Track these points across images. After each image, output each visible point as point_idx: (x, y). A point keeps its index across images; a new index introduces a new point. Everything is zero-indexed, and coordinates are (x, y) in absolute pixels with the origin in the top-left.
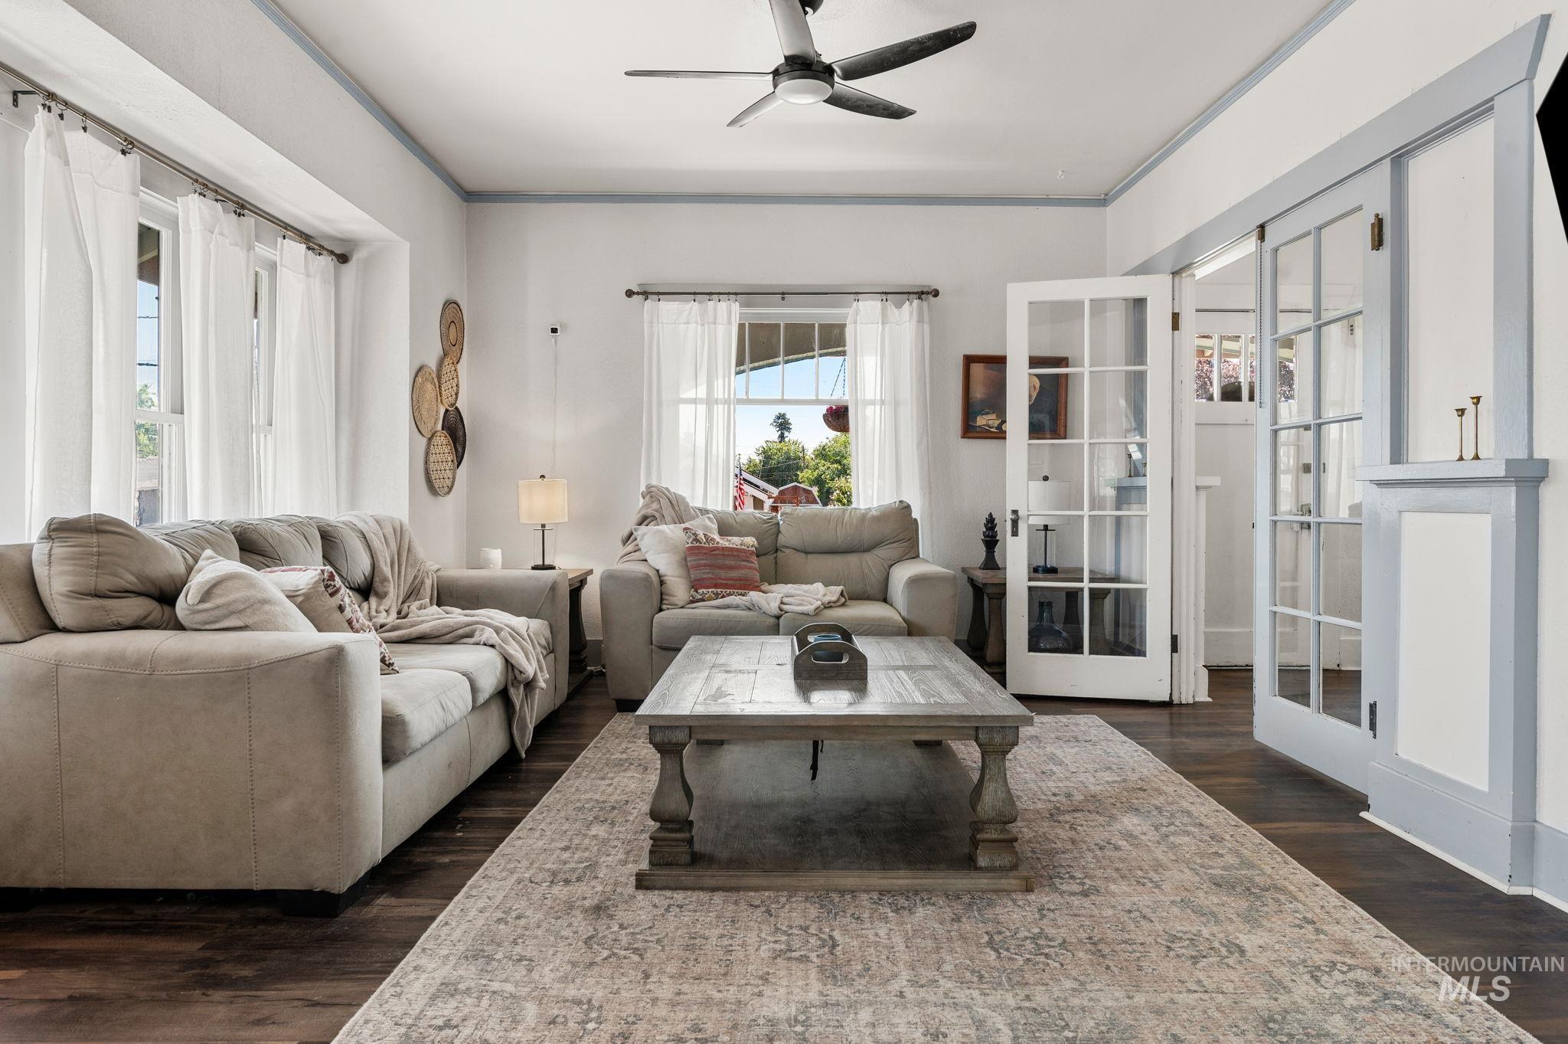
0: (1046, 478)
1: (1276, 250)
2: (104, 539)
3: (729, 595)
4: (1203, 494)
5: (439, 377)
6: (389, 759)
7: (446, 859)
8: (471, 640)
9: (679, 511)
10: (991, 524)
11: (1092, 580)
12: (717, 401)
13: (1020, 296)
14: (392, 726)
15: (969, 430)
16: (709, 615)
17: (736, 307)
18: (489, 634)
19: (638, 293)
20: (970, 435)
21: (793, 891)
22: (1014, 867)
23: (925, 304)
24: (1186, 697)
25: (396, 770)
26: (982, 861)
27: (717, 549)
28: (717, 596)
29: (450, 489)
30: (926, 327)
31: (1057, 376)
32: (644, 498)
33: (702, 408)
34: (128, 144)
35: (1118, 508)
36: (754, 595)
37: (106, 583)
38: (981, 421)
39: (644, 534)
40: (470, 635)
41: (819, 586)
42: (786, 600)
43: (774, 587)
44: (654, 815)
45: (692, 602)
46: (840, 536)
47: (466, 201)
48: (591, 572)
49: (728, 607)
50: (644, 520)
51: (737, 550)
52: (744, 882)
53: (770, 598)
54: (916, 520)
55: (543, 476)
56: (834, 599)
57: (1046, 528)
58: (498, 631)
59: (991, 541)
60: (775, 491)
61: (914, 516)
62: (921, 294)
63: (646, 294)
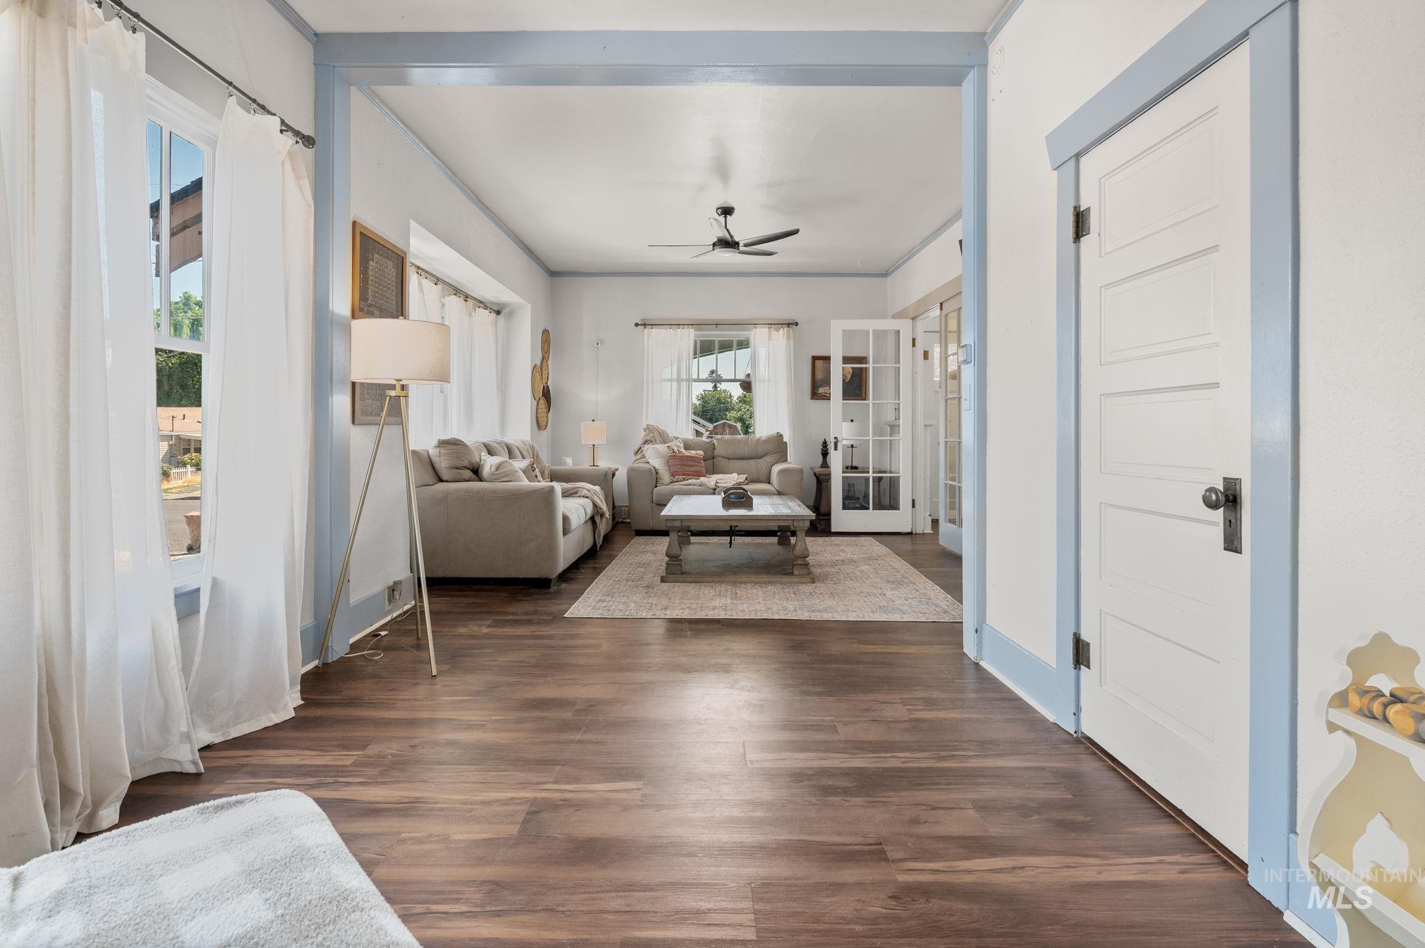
0: (852, 421)
1: (947, 315)
2: (458, 447)
3: (690, 479)
4: (929, 429)
5: (541, 370)
6: (565, 533)
7: (582, 577)
8: (577, 495)
9: (664, 438)
10: (825, 444)
11: (874, 472)
12: (682, 380)
13: (838, 327)
14: (566, 519)
15: (815, 395)
16: (681, 488)
17: (692, 331)
18: (585, 492)
19: (641, 325)
20: (815, 397)
21: (722, 582)
22: (809, 574)
23: (791, 329)
24: (919, 530)
25: (568, 536)
26: (796, 572)
27: (684, 456)
28: (684, 480)
29: (546, 426)
30: (792, 341)
31: (861, 368)
32: (645, 431)
33: (675, 384)
34: (437, 281)
35: (891, 436)
36: (702, 479)
37: (460, 464)
38: (821, 390)
39: (647, 449)
40: (576, 493)
41: (735, 475)
42: (718, 481)
43: (712, 476)
44: (667, 555)
45: (672, 483)
46: (745, 451)
47: (550, 276)
48: (617, 469)
49: (690, 485)
50: (646, 442)
51: (694, 457)
52: (703, 579)
53: (711, 480)
54: (786, 442)
55: (593, 420)
56: (743, 481)
57: (852, 446)
58: (589, 491)
59: (825, 454)
60: (711, 426)
61: (784, 440)
62: (789, 325)
63: (645, 325)
